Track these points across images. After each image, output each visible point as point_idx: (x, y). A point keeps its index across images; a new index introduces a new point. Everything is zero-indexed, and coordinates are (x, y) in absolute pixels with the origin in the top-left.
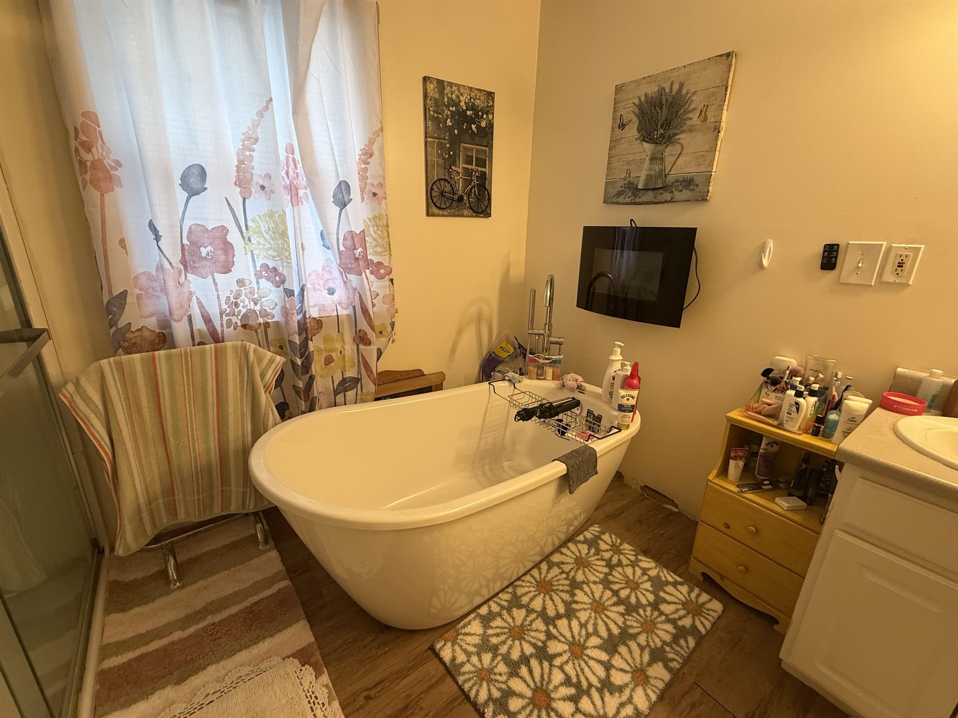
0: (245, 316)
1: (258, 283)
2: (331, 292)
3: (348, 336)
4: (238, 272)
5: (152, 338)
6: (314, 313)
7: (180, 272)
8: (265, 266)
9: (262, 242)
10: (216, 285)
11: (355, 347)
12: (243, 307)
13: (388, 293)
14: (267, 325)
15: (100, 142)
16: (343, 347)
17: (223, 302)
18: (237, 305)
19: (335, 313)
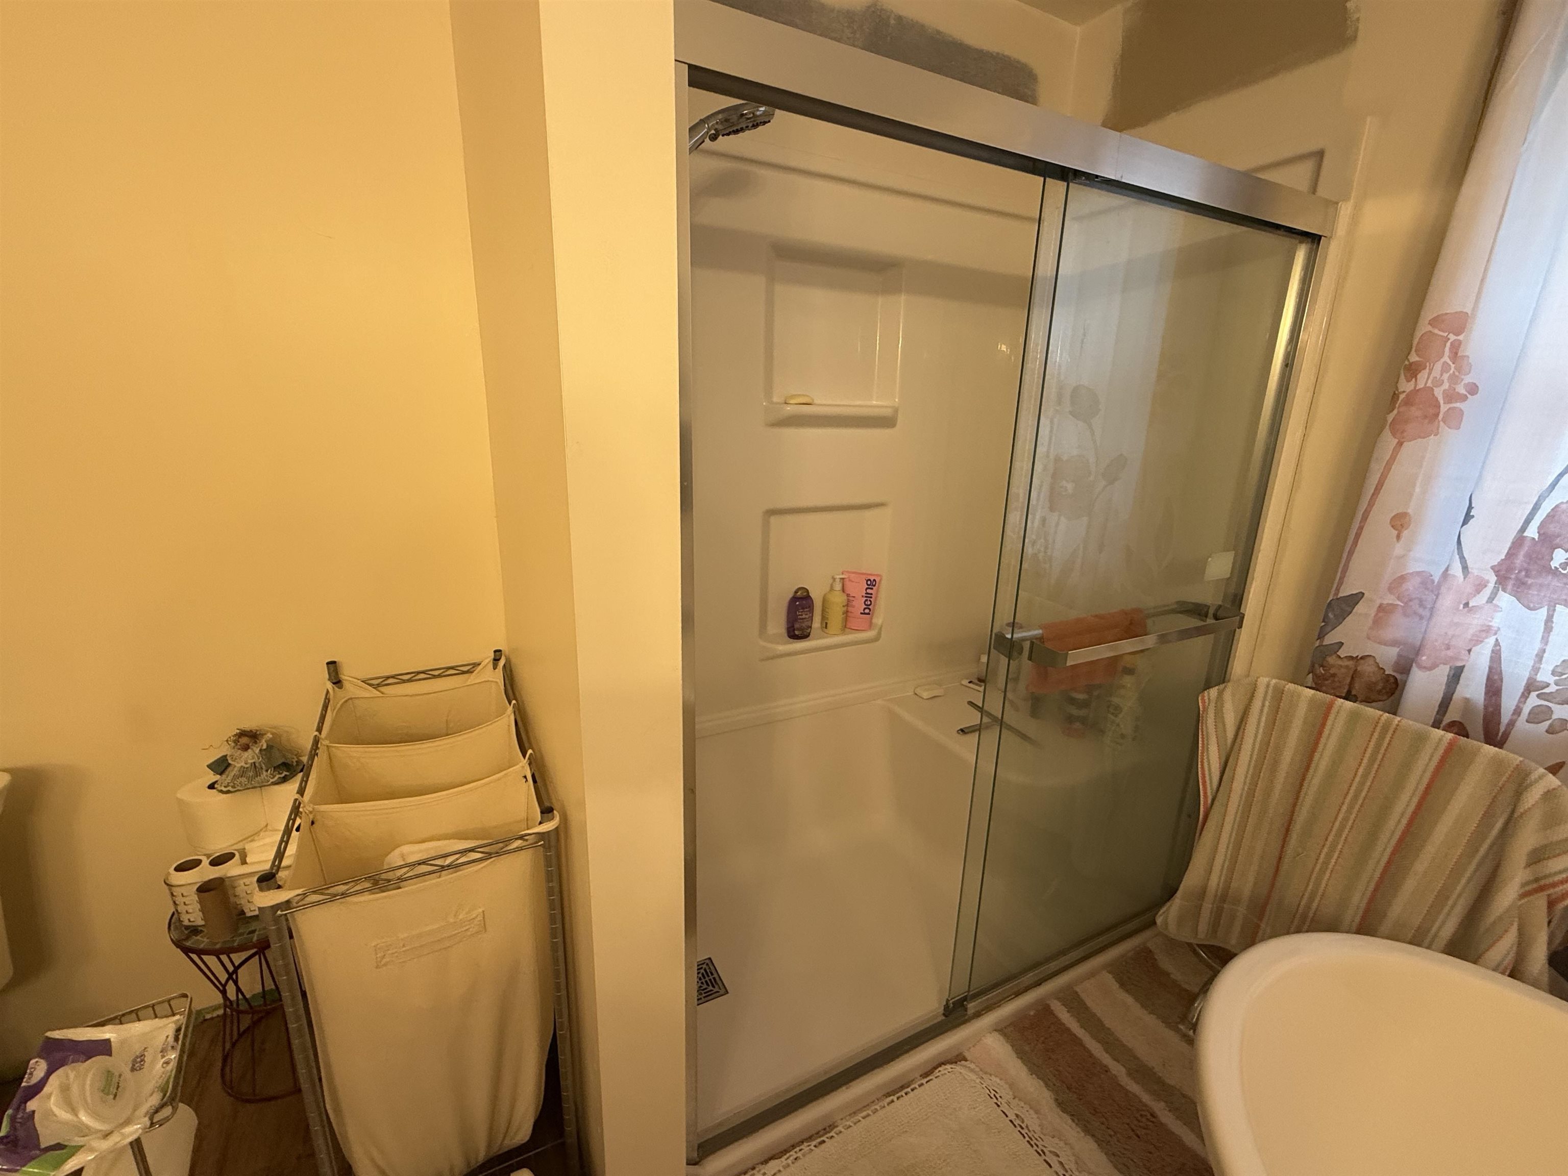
5: (1374, 680)
7: (1484, 586)
10: (1551, 626)
17: (1547, 667)
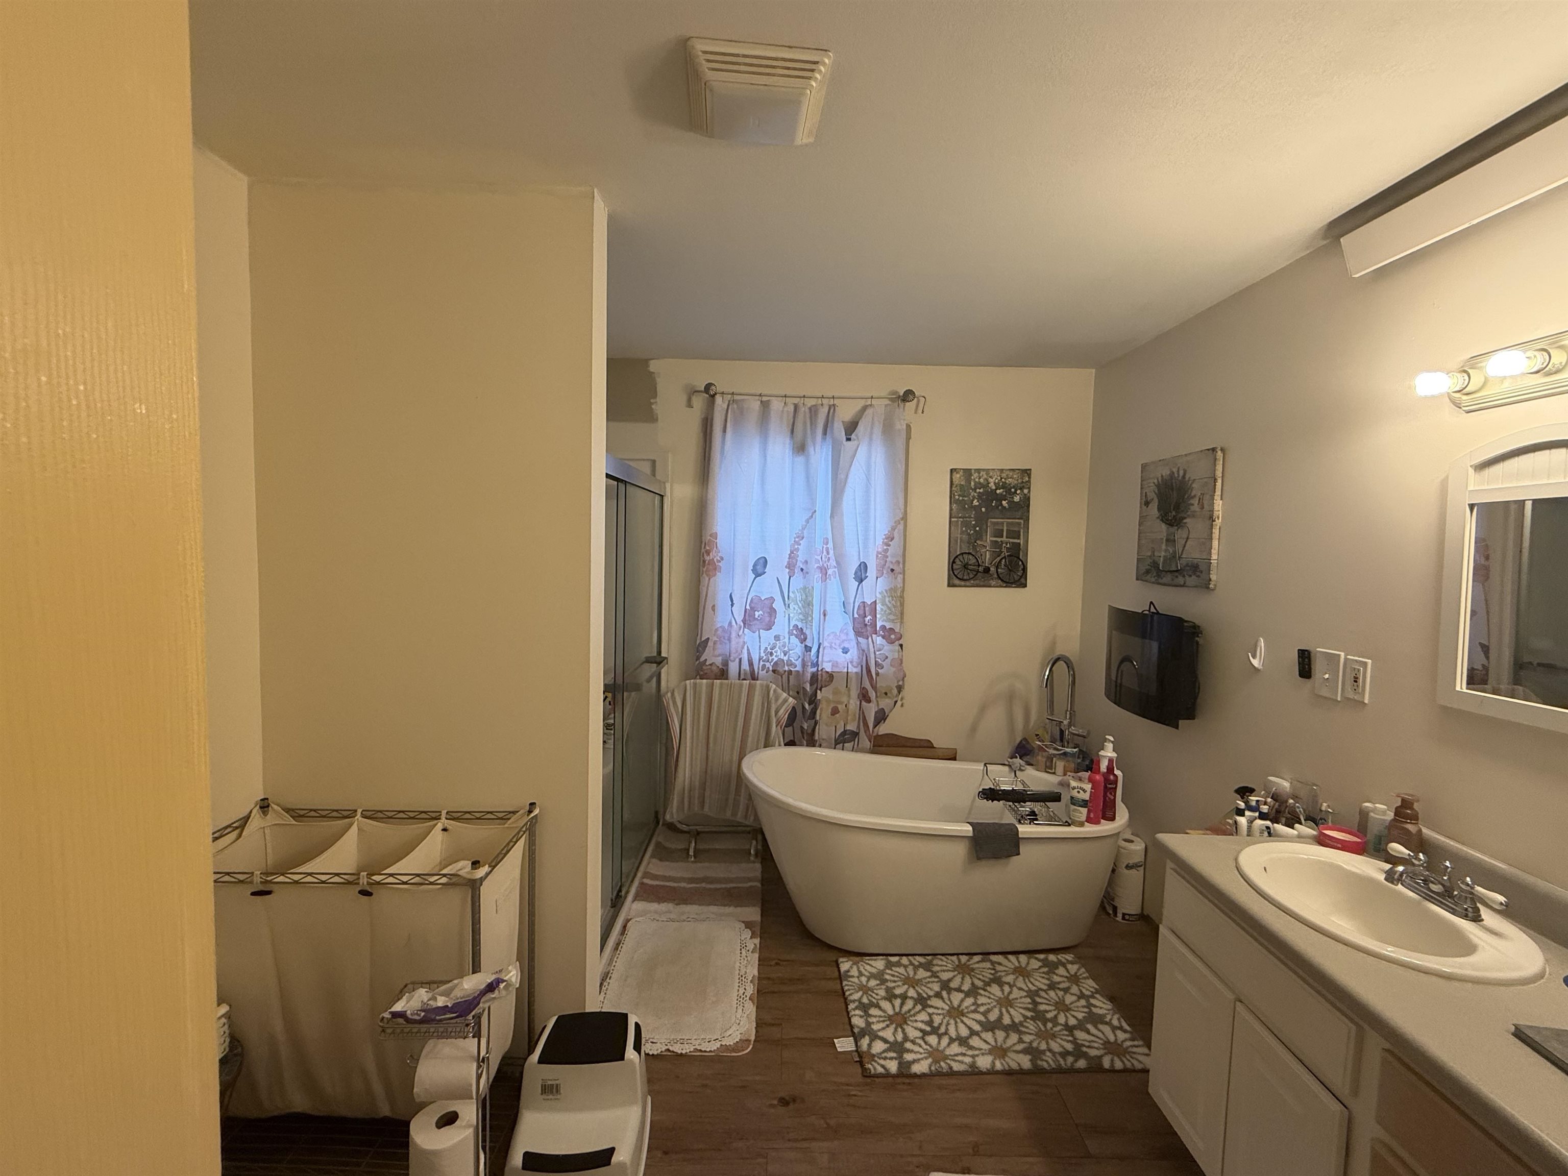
0: (776, 663)
1: (789, 638)
2: (845, 651)
3: (854, 693)
4: (774, 631)
5: (716, 671)
6: (828, 668)
7: (741, 627)
8: (796, 626)
9: (796, 608)
10: (760, 638)
11: (858, 703)
12: (776, 656)
13: (897, 657)
14: (790, 672)
15: (715, 548)
16: (849, 702)
17: (762, 651)
18: (771, 654)
19: (845, 670)
